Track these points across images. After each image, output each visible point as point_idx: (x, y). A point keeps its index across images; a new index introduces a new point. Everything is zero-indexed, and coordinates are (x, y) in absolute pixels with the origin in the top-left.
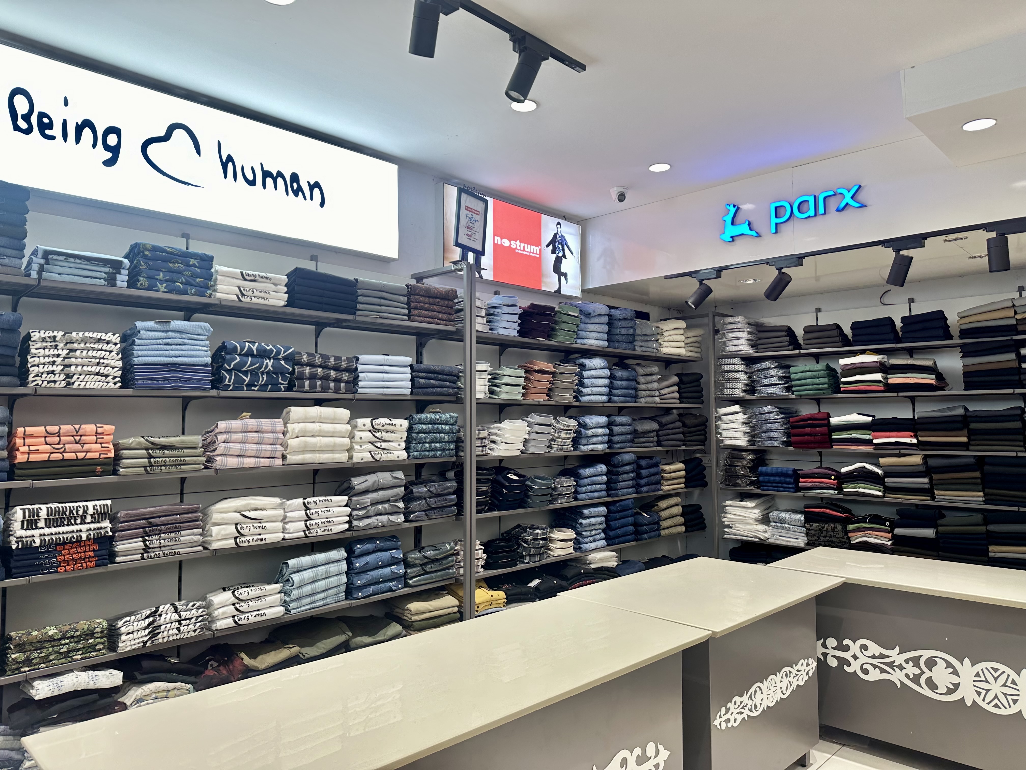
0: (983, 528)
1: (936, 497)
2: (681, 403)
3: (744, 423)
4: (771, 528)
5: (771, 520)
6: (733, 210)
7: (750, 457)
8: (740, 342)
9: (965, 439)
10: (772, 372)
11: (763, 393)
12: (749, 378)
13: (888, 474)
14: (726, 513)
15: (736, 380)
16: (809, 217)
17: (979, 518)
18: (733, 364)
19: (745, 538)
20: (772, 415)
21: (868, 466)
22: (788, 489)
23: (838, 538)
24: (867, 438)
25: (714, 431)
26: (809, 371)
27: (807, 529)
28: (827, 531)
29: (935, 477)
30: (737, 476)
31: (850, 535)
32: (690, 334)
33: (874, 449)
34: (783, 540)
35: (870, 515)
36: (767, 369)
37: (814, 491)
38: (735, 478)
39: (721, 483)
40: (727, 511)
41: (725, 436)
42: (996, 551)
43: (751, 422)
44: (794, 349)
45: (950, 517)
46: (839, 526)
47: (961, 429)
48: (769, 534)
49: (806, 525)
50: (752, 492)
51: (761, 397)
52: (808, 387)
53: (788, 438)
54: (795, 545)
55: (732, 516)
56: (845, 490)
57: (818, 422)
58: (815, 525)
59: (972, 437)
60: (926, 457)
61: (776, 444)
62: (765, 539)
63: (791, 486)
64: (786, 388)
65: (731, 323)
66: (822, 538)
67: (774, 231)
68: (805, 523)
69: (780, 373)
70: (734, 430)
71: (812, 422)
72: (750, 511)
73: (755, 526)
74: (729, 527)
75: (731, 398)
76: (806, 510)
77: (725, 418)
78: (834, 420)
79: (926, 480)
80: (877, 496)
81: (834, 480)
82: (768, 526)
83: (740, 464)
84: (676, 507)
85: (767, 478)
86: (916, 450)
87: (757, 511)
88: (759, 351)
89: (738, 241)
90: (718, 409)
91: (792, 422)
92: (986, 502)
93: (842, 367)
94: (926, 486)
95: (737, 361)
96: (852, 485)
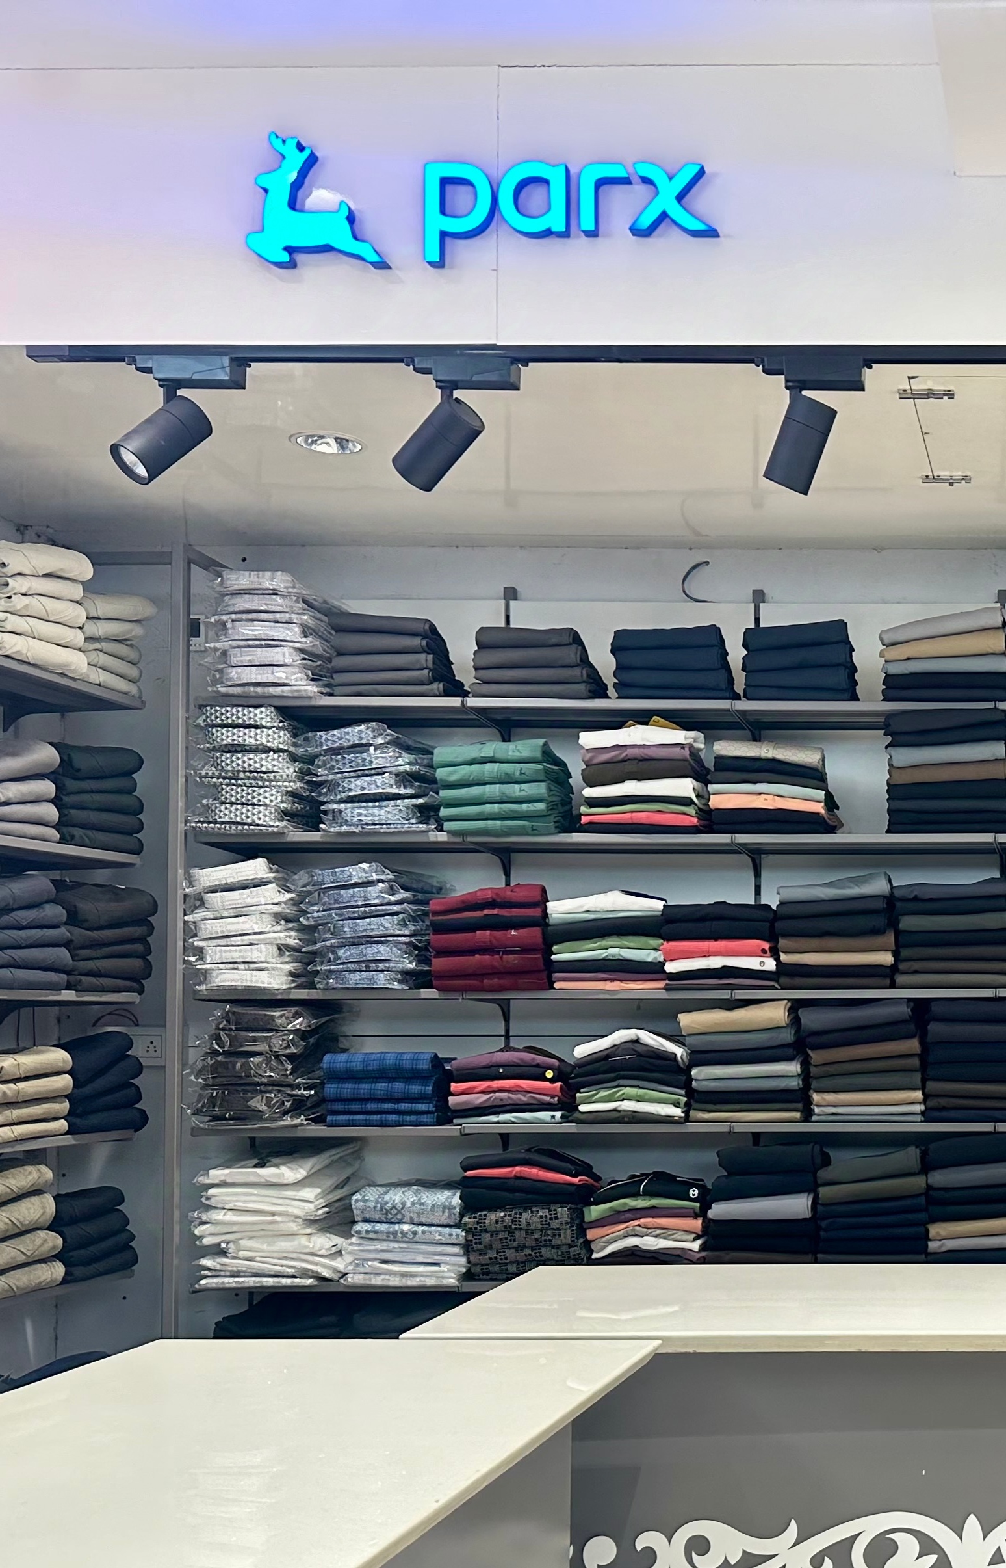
0: (919, 1182)
1: (817, 1110)
2: (63, 840)
3: (278, 917)
4: (354, 1240)
5: (358, 1216)
6: (297, 161)
7: (298, 1023)
8: (275, 655)
9: (887, 958)
10: (377, 758)
11: (346, 823)
12: (302, 774)
13: (701, 1057)
14: (209, 1208)
15: (258, 777)
16: (548, 233)
17: (910, 1156)
18: (249, 727)
19: (270, 1282)
20: (373, 891)
21: (649, 1038)
22: (413, 1118)
23: (558, 1247)
24: (649, 959)
25: (180, 944)
26: (493, 760)
27: (468, 1231)
28: (527, 1231)
29: (816, 1056)
30: (254, 1087)
31: (591, 1234)
32: (104, 607)
33: (667, 989)
34: (390, 1273)
35: (647, 1175)
36: (362, 747)
37: (493, 1118)
38: (245, 1092)
39: (197, 1112)
40: (212, 1202)
41: (217, 959)
42: (943, 1234)
43: (304, 913)
44: (447, 694)
45: (843, 1161)
46: (563, 1212)
47: (876, 932)
48: (348, 1258)
49: (466, 1219)
50: (300, 1133)
51: (339, 833)
52: (488, 808)
53: (419, 962)
54: (430, 1282)
55: (230, 1217)
56: (582, 1108)
57: (515, 912)
58: (493, 1216)
59: (904, 953)
60: (796, 1007)
61: (381, 980)
62: (336, 1277)
63: (422, 1107)
64: (420, 808)
65: (248, 592)
66: (510, 1254)
67: (436, 258)
68: (462, 1215)
69: (404, 762)
70: (250, 938)
71: (495, 911)
72: (290, 1193)
73: (303, 1240)
74: (219, 1251)
75: (242, 835)
76: (469, 1173)
77: (215, 899)
78: (560, 909)
79: (794, 1067)
80: (669, 1120)
81: (552, 1081)
82: (347, 1235)
83: (263, 1047)
84: (35, 1200)
85: (347, 1088)
86: (774, 988)
87: (310, 1193)
88: (337, 690)
89: (312, 270)
90: (196, 872)
91: (435, 913)
92: (927, 1116)
93: (589, 756)
94: (795, 1083)
95: (263, 715)
96: (603, 1094)
